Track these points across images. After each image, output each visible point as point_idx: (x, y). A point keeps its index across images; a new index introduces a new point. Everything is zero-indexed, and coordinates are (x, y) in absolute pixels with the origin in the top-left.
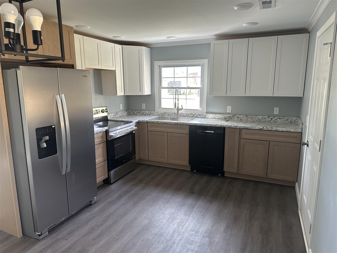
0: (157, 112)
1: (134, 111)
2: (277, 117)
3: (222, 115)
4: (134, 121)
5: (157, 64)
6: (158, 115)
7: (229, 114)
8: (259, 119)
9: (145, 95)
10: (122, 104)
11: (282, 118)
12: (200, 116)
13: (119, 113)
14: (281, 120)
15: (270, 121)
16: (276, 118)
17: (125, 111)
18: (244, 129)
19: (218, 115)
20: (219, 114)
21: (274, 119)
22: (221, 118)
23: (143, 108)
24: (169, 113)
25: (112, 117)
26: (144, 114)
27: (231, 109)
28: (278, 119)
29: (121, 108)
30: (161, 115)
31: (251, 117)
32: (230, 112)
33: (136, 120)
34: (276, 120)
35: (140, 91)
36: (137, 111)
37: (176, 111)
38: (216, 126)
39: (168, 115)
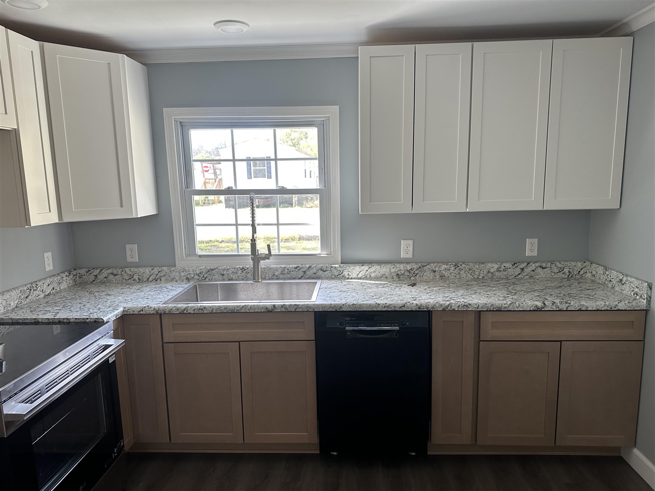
0: (184, 270)
1: (96, 272)
2: (537, 264)
3: (389, 266)
4: (110, 316)
5: (171, 116)
6: (187, 279)
7: (408, 263)
8: (489, 272)
9: (139, 217)
10: (50, 253)
11: (549, 264)
12: (326, 273)
13: (39, 284)
14: (545, 270)
15: (520, 276)
16: (533, 266)
17: (64, 272)
18: (490, 311)
19: (378, 267)
20: (379, 263)
21: (528, 270)
22: (387, 274)
23: (129, 260)
24: (224, 270)
25: (13, 304)
26: (136, 277)
27: (411, 249)
28: (540, 270)
29: (49, 267)
30: (196, 277)
31: (467, 267)
32: (410, 255)
33: (116, 312)
34: (533, 271)
35: (122, 206)
36: (109, 271)
37: (250, 263)
38: (404, 309)
39: (221, 277)
